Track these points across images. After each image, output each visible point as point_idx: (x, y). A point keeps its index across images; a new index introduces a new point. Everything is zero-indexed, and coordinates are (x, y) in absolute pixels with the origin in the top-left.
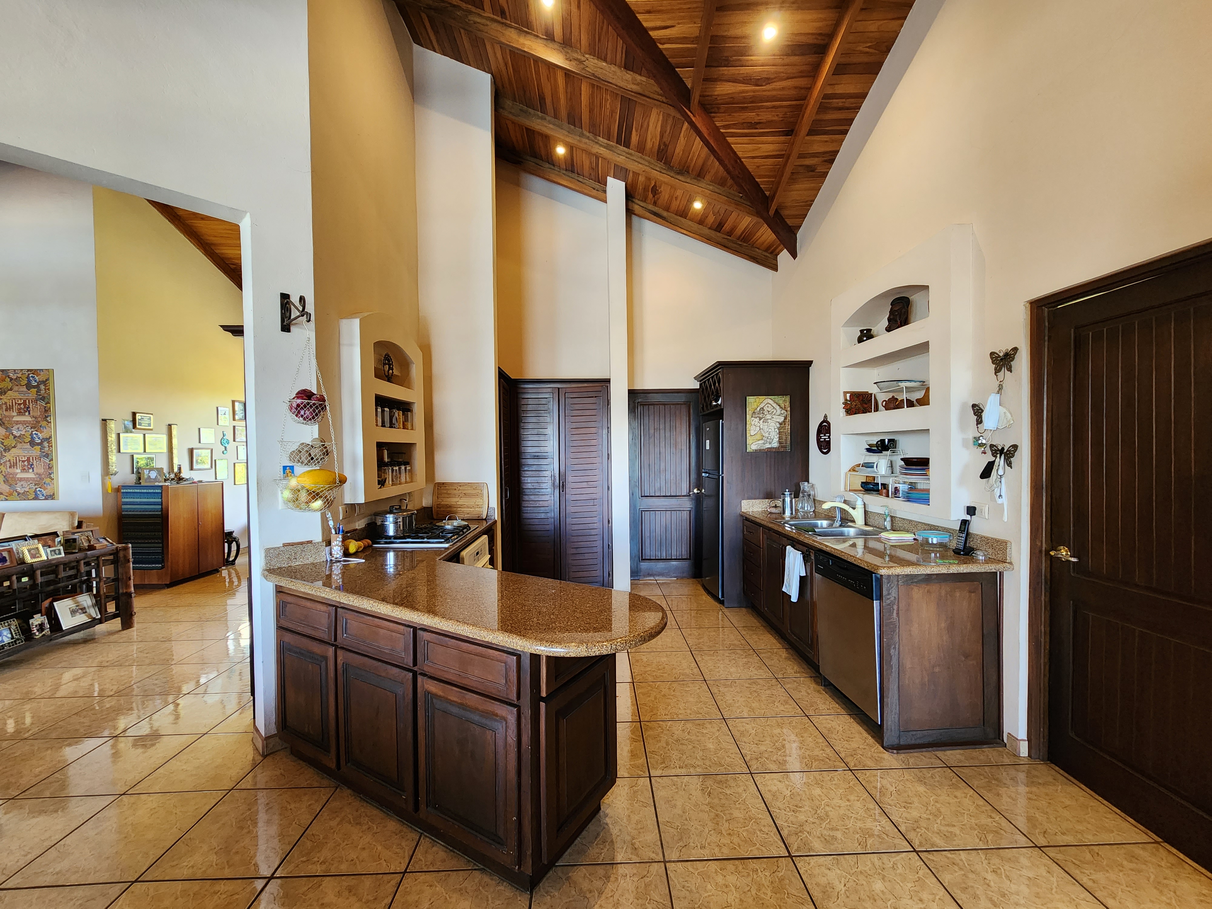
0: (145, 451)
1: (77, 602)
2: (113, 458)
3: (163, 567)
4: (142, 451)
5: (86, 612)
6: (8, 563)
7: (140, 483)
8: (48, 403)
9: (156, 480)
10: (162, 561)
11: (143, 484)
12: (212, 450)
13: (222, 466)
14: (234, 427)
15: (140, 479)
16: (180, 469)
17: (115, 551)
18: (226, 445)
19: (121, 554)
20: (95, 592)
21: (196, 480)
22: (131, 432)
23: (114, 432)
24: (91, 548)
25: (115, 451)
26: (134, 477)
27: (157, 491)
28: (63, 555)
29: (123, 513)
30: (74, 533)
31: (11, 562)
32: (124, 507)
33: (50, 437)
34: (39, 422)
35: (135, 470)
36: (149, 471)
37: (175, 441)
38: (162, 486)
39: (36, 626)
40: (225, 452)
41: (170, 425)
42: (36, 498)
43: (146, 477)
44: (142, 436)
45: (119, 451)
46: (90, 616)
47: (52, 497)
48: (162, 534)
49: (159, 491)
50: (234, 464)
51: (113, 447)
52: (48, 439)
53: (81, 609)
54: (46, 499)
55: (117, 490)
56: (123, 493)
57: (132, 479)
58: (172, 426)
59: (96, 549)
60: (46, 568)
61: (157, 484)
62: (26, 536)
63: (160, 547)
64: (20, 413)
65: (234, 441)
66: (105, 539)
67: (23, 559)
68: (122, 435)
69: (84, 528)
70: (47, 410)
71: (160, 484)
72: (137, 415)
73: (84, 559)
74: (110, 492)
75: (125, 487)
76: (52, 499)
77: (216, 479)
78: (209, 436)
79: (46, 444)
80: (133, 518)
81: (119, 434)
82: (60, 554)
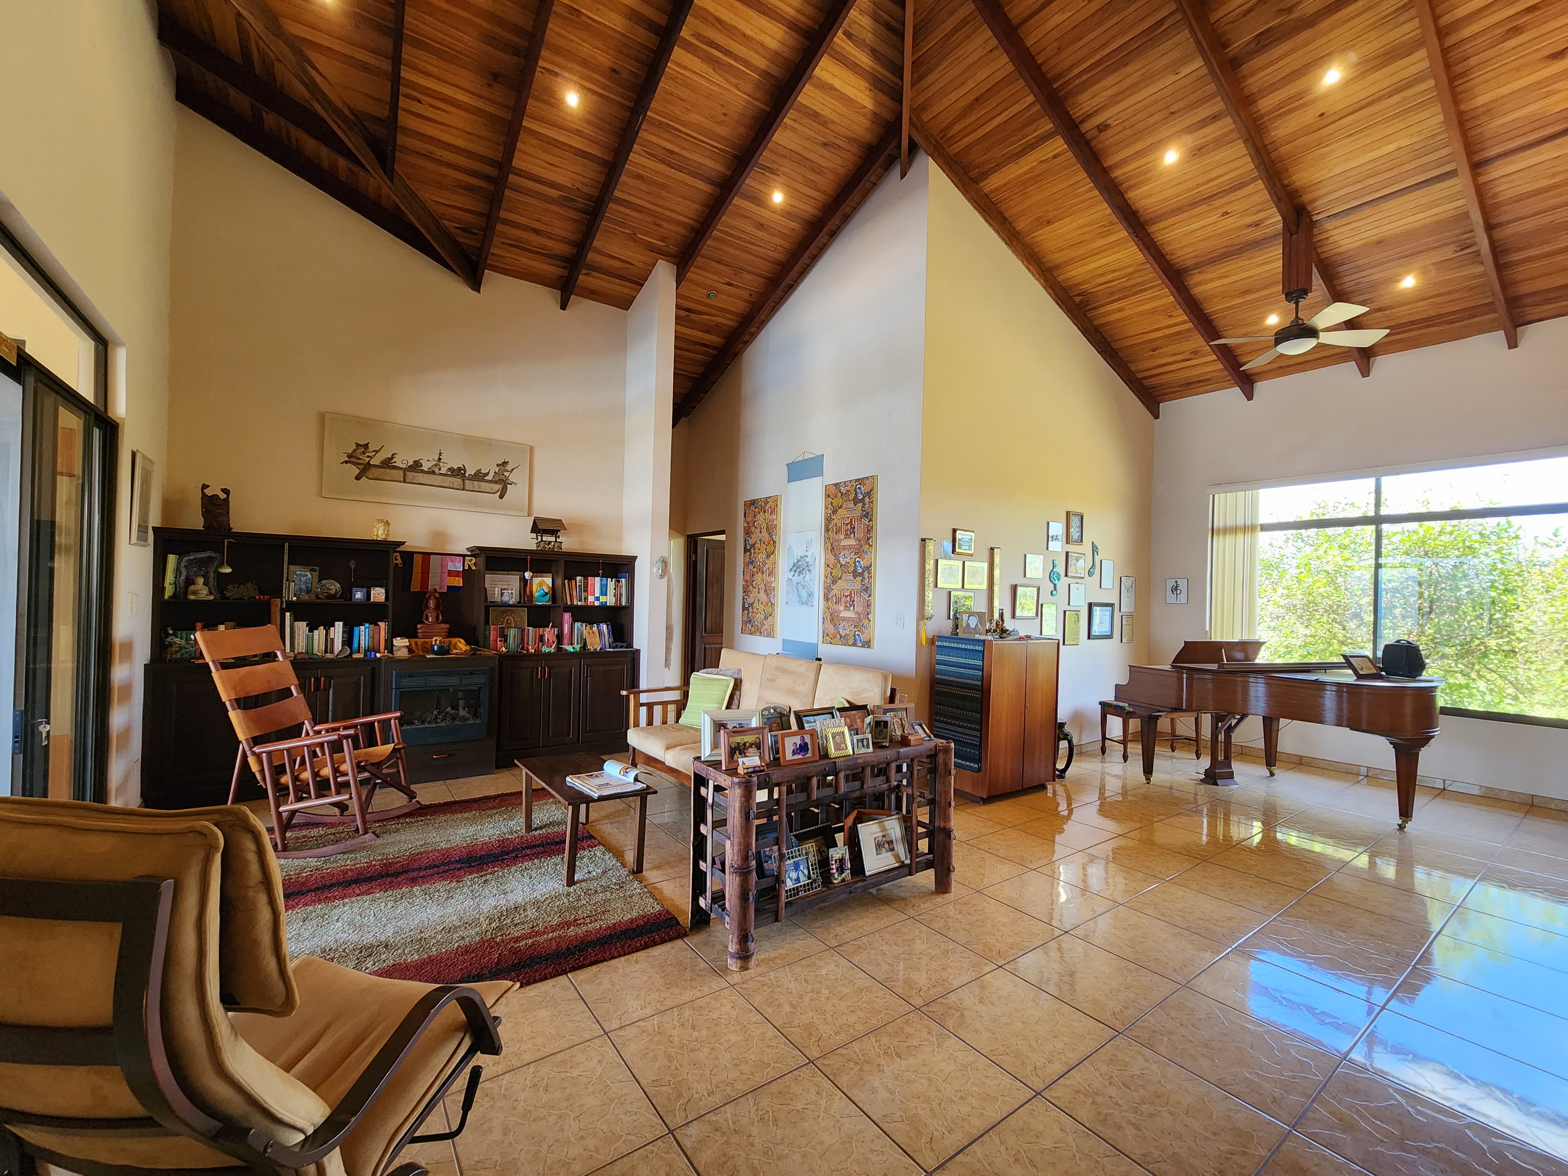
0: (963, 587)
1: (884, 829)
2: (929, 595)
3: (979, 770)
4: (960, 586)
5: (893, 850)
6: (809, 755)
7: (957, 634)
8: (871, 520)
9: (976, 630)
10: (979, 761)
11: (961, 635)
12: (1038, 589)
13: (1050, 612)
14: (1067, 553)
15: (957, 627)
16: (1001, 615)
17: (933, 753)
18: (1056, 582)
19: (941, 758)
20: (904, 812)
21: (1022, 634)
22: (950, 559)
23: (932, 557)
24: (904, 741)
25: (932, 585)
26: (950, 624)
27: (977, 648)
28: (871, 749)
29: (936, 676)
30: (886, 711)
31: (814, 754)
32: (937, 667)
33: (871, 565)
34: (861, 546)
35: (952, 613)
36: (969, 617)
37: (997, 573)
38: (984, 641)
39: (836, 861)
40: (1054, 593)
41: (992, 549)
42: (854, 644)
43: (964, 625)
44: (961, 563)
45: (936, 586)
46: (897, 857)
47: (867, 644)
48: (981, 718)
49: (980, 648)
50: (1065, 612)
51: (930, 579)
52: (868, 568)
53: (888, 842)
54: (863, 646)
55: (932, 641)
56: (938, 646)
57: (947, 627)
58: (995, 550)
59: (910, 745)
60: (852, 770)
61: (977, 636)
62: (833, 708)
63: (977, 737)
64: (847, 536)
65: (1066, 575)
66: (921, 725)
67: (826, 749)
68: (940, 562)
69: (897, 705)
70: (869, 530)
71: (982, 637)
72: (958, 532)
73: (896, 761)
74: (924, 643)
75: (941, 638)
76: (869, 647)
77: (1041, 634)
78: (1036, 566)
79: (866, 575)
80: (950, 685)
81: (937, 560)
82: (868, 747)
